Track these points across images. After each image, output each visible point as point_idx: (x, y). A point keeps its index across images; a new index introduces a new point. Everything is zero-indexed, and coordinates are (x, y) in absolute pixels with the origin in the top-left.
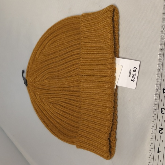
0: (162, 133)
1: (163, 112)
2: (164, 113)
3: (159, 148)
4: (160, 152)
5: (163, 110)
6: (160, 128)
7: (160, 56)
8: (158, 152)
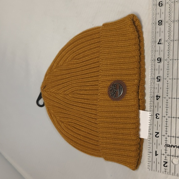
0: (158, 137)
1: (157, 118)
2: (159, 118)
3: (156, 151)
4: (158, 155)
5: (157, 115)
6: (156, 132)
7: (151, 67)
8: (156, 155)
